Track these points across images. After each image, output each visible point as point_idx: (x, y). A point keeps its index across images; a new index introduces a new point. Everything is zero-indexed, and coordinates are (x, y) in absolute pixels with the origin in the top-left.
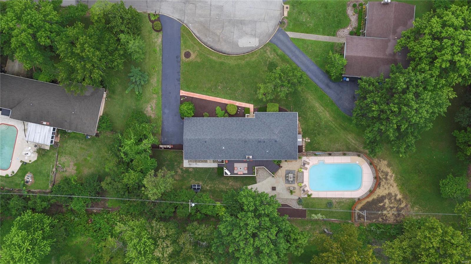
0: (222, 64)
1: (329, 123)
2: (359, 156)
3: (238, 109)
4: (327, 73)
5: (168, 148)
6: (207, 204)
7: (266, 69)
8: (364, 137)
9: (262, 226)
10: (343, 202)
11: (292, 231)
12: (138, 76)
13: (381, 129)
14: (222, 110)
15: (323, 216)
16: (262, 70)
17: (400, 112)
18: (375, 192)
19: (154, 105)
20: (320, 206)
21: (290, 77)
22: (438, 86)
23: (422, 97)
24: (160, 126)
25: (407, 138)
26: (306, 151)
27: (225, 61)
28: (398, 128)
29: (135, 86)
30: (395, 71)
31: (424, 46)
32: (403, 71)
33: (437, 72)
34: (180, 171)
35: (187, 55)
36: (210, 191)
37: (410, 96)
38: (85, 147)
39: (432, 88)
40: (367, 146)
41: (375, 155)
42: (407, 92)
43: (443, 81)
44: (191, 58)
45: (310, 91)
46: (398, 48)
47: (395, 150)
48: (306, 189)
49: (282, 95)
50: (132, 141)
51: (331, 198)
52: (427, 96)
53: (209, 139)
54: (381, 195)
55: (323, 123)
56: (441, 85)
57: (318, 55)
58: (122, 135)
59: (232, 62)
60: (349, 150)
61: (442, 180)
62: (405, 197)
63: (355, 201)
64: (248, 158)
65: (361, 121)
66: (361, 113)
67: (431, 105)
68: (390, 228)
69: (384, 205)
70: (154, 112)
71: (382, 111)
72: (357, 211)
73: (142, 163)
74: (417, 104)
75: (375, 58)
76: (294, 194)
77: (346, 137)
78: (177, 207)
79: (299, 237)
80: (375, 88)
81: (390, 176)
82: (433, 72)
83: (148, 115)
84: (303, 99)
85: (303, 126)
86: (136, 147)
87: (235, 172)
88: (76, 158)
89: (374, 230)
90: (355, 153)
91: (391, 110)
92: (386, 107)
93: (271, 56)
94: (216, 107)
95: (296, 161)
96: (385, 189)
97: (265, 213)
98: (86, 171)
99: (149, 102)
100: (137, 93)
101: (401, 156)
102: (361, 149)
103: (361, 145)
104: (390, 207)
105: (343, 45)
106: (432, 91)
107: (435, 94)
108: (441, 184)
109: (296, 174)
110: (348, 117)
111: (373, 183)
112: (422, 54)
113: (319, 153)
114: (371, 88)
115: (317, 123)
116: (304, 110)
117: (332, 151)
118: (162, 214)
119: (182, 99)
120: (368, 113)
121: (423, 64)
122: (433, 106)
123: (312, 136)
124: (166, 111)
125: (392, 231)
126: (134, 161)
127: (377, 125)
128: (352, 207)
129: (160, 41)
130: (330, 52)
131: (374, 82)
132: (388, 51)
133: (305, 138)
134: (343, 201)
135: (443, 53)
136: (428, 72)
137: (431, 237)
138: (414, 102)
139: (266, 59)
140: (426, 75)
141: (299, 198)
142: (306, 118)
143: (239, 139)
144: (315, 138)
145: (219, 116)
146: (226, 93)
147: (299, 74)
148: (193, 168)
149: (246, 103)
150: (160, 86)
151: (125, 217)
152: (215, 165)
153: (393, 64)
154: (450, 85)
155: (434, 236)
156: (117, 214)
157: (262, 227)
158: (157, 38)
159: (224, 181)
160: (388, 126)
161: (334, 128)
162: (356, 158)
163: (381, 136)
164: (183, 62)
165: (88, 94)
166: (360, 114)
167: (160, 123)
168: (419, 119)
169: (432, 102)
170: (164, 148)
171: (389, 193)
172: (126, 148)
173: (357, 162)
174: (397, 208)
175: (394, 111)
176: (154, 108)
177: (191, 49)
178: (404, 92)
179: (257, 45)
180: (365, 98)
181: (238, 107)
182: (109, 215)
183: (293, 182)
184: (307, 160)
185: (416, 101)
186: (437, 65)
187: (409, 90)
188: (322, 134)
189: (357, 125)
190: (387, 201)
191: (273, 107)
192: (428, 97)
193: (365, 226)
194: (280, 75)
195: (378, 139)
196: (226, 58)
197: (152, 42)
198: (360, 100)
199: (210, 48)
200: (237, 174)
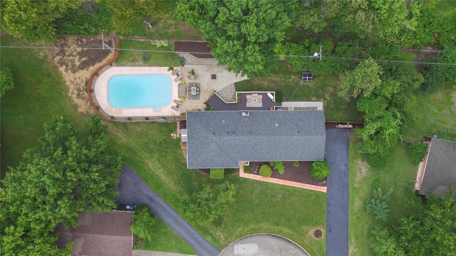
0: (277, 224)
1: (148, 155)
2: (112, 117)
3: (258, 171)
4: (152, 214)
5: (342, 124)
6: (297, 56)
7: (224, 218)
8: (107, 139)
9: (236, 25)
10: (130, 61)
11: (196, 19)
12: (378, 209)
13: (87, 149)
14: (277, 170)
15: (153, 44)
16: (230, 218)
17: (64, 171)
18: (91, 74)
19: (358, 175)
20: (157, 56)
21: (199, 210)
22: (18, 202)
23: (37, 190)
24: (351, 150)
25: (54, 139)
26: (175, 123)
27: (273, 227)
28: (65, 150)
29: (381, 197)
30: (72, 220)
31: (38, 251)
32: (62, 221)
33: (20, 220)
34: (327, 97)
35: (318, 234)
36: (290, 73)
37: (52, 191)
38: (441, 124)
39: (25, 201)
40: (103, 129)
41: (93, 118)
42: (57, 195)
43: (12, 209)
44: (314, 230)
45: (172, 193)
46: (69, 246)
47: (69, 124)
48: (175, 76)
49: (208, 189)
50: (387, 132)
51: (144, 66)
52: (31, 191)
53: (294, 136)
54: (85, 71)
55: (155, 156)
56: (14, 204)
57: (163, 235)
58: (399, 140)
59: (265, 225)
60: (124, 124)
61: (11, 89)
62: (56, 68)
63: (116, 62)
64: (247, 113)
65: (111, 159)
66: (112, 169)
67: (26, 180)
68: (73, 29)
69: (80, 58)
70: (358, 166)
71: (86, 171)
72: (113, 50)
73: (376, 106)
74: (43, 182)
75: (97, 233)
76: (190, 71)
77: (128, 139)
78: (332, 53)
79: (188, 11)
80: (96, 199)
81: (74, 94)
82: (26, 220)
83: (365, 163)
84: (180, 184)
85: (179, 152)
86: (383, 125)
87: (261, 96)
88: (451, 112)
89: (91, 28)
90: (117, 121)
91: (75, 174)
92: (81, 176)
93: (220, 234)
94: (284, 173)
95: (187, 110)
96: (79, 78)
97: (233, 41)
98: (439, 95)
99: (364, 178)
100: (379, 189)
101: (62, 117)
102: (110, 126)
103: (110, 131)
104: (73, 56)
105: (135, 247)
106: (25, 197)
107: (22, 193)
108: (12, 83)
109: (187, 95)
110: (126, 163)
111: (94, 85)
112: (40, 241)
113: (160, 120)
114: (101, 199)
115: (163, 156)
116: (179, 171)
117: (145, 123)
118: (351, 43)
119: (325, 182)
120: (103, 169)
121: (38, 229)
122: (24, 179)
123: (168, 140)
124: (343, 168)
125: (70, 26)
126: (385, 108)
127: (92, 155)
128: (119, 56)
129: (351, 249)
130: (150, 240)
131: (98, 206)
132: (81, 242)
133: (177, 138)
134: (130, 63)
135: (14, 244)
136: (31, 220)
137: (18, 11)
138: (48, 183)
139: (224, 230)
140: (34, 216)
141: (183, 66)
142: (176, 161)
143: (258, 135)
144: (165, 138)
145: (281, 163)
146: (272, 189)
147: (188, 214)
148: (311, 101)
149: (248, 179)
150: (350, 197)
151: (394, 40)
152: (285, 104)
153: (75, 227)
154: (4, 204)
155: (14, 12)
156: (404, 44)
157: (236, 23)
158: (354, 253)
159: (274, 86)
160: (78, 154)
161: (143, 150)
162: (115, 115)
163: (87, 141)
164: (324, 225)
165: (440, 188)
166: (113, 167)
167: (351, 153)
168: (40, 163)
169: (25, 183)
170: (346, 124)
171: (75, 73)
172: (395, 123)
173: (114, 110)
174: (65, 55)
175: (71, 172)
176: (358, 172)
177: (313, 241)
178: (60, 196)
179: (235, 246)
180: (108, 186)
181: (258, 174)
182: (414, 43)
183: (191, 85)
184: (174, 111)
185: (45, 184)
186: (20, 229)
187: (54, 198)
188: (156, 142)
189: (116, 154)
190: (77, 63)
191: (216, 174)
192: (29, 190)
193: (102, 33)
194: (210, 213)
195: (90, 137)
196: (273, 231)
197: (359, 248)
198: (114, 185)
199: (291, 242)
200: (259, 94)
